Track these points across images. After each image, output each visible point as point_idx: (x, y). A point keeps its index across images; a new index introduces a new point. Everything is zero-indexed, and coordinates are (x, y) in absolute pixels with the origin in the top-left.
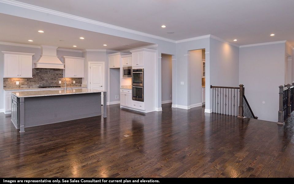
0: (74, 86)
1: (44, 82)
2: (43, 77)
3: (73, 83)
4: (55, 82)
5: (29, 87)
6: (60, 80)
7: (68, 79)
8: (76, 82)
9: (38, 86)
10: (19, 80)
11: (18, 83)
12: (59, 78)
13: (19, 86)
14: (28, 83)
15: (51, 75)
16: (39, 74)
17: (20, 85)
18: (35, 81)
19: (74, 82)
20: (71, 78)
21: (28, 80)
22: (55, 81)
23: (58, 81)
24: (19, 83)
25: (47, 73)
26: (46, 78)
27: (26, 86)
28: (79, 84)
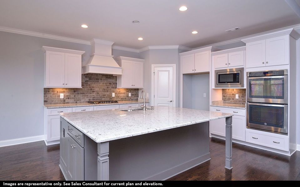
0: (129, 100)
1: (94, 94)
2: (93, 87)
3: (128, 96)
4: (108, 95)
5: (76, 102)
6: (114, 92)
7: (123, 91)
8: (132, 95)
9: (87, 100)
10: (64, 92)
11: (62, 96)
12: (112, 89)
13: (64, 102)
14: (75, 96)
15: (103, 84)
16: (89, 83)
17: (65, 99)
18: (83, 93)
19: (130, 95)
20: (127, 89)
21: (74, 91)
22: (108, 93)
23: (111, 93)
24: (64, 96)
25: (98, 81)
26: (97, 89)
27: (72, 101)
28: (136, 98)
